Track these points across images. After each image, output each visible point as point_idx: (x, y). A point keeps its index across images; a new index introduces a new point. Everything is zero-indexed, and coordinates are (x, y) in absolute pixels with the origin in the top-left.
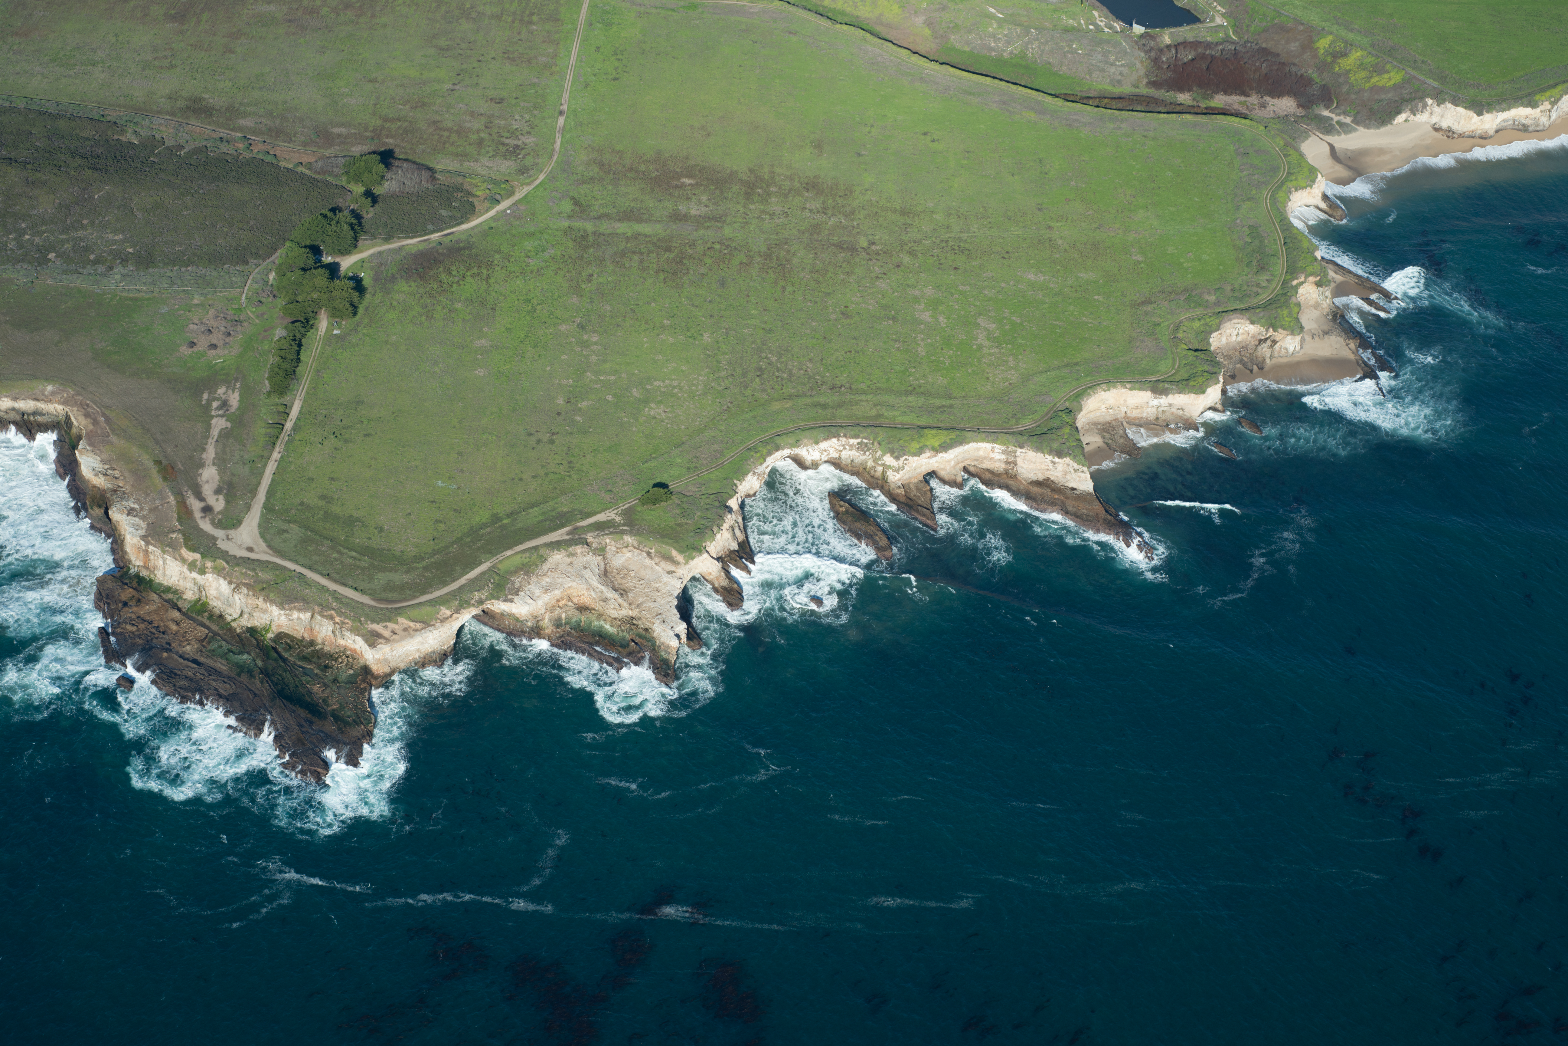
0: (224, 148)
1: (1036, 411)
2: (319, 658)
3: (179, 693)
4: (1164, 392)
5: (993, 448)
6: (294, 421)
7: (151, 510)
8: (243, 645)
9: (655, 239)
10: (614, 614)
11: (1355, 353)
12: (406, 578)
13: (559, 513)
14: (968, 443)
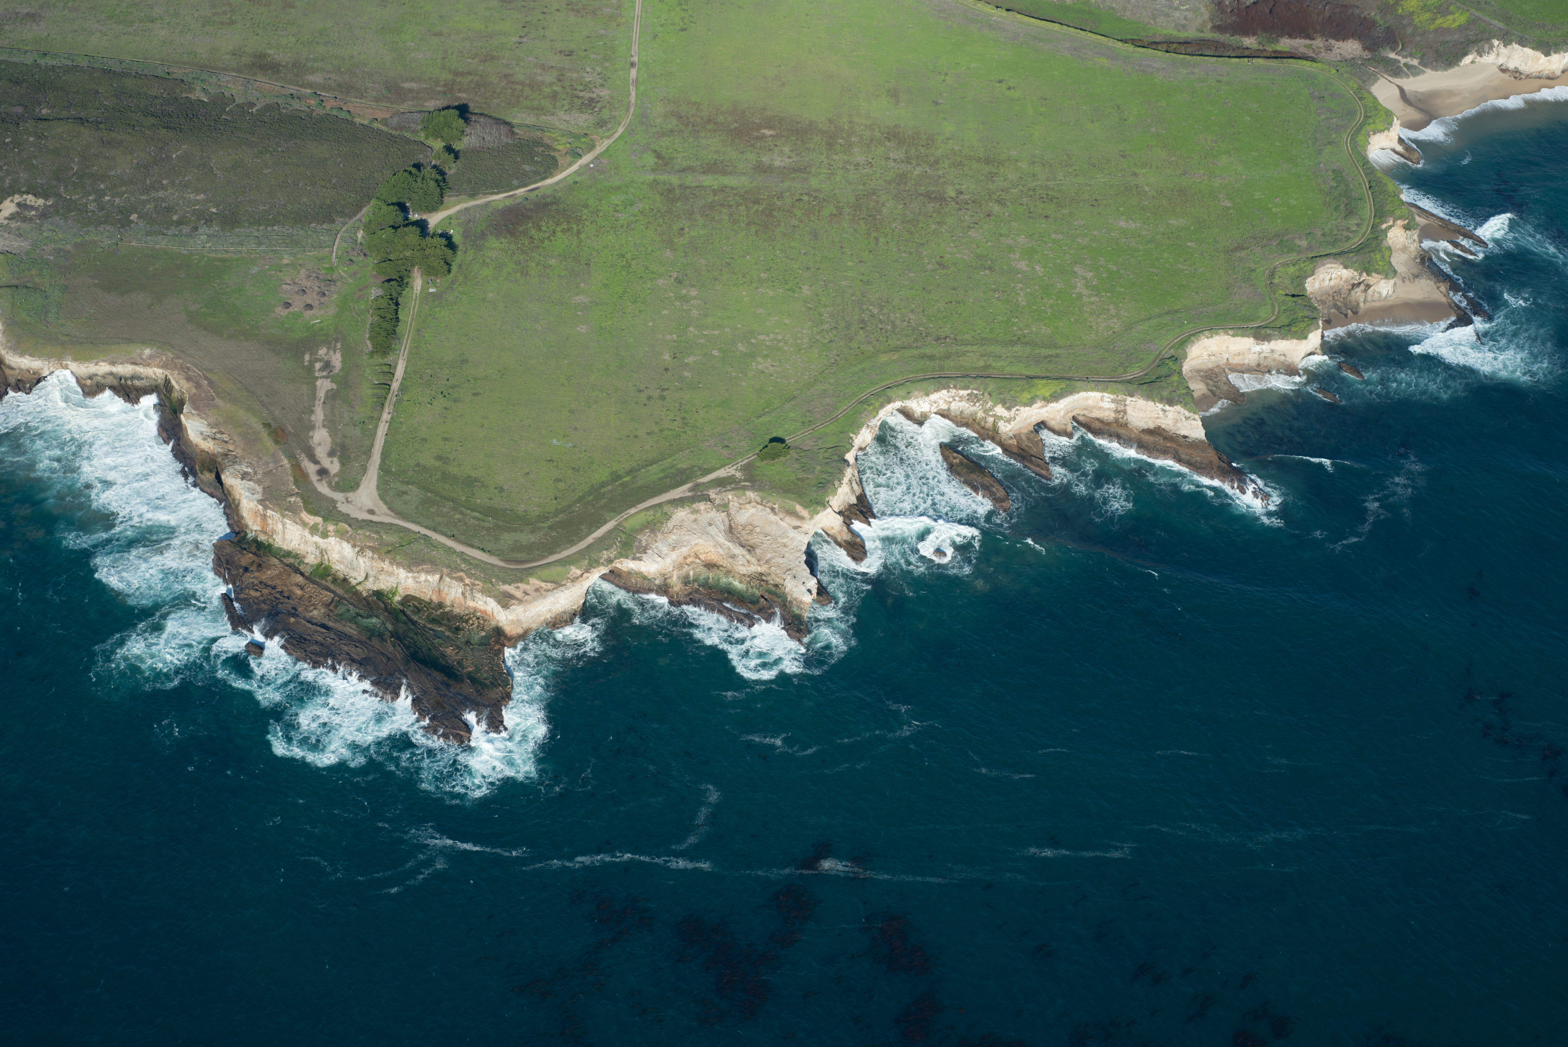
0: (296, 105)
1: (1142, 359)
2: (449, 620)
3: (311, 659)
4: (1267, 338)
5: (1102, 397)
6: (400, 381)
7: (265, 474)
8: (371, 608)
9: (742, 192)
10: (743, 570)
11: (1447, 295)
12: (532, 538)
13: (678, 470)
14: (1078, 392)
